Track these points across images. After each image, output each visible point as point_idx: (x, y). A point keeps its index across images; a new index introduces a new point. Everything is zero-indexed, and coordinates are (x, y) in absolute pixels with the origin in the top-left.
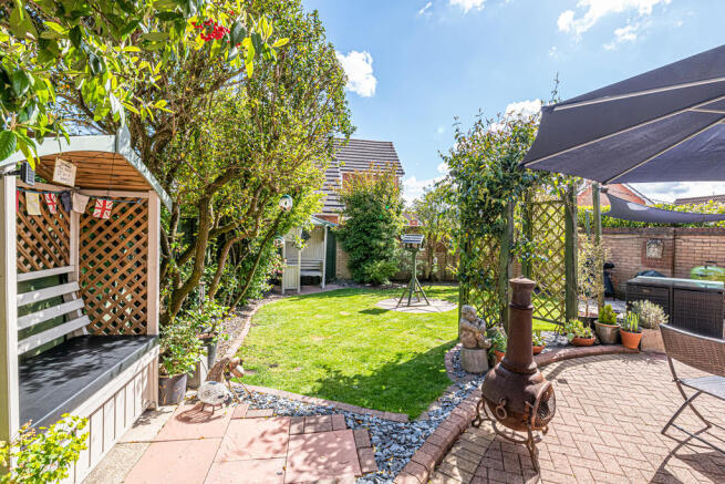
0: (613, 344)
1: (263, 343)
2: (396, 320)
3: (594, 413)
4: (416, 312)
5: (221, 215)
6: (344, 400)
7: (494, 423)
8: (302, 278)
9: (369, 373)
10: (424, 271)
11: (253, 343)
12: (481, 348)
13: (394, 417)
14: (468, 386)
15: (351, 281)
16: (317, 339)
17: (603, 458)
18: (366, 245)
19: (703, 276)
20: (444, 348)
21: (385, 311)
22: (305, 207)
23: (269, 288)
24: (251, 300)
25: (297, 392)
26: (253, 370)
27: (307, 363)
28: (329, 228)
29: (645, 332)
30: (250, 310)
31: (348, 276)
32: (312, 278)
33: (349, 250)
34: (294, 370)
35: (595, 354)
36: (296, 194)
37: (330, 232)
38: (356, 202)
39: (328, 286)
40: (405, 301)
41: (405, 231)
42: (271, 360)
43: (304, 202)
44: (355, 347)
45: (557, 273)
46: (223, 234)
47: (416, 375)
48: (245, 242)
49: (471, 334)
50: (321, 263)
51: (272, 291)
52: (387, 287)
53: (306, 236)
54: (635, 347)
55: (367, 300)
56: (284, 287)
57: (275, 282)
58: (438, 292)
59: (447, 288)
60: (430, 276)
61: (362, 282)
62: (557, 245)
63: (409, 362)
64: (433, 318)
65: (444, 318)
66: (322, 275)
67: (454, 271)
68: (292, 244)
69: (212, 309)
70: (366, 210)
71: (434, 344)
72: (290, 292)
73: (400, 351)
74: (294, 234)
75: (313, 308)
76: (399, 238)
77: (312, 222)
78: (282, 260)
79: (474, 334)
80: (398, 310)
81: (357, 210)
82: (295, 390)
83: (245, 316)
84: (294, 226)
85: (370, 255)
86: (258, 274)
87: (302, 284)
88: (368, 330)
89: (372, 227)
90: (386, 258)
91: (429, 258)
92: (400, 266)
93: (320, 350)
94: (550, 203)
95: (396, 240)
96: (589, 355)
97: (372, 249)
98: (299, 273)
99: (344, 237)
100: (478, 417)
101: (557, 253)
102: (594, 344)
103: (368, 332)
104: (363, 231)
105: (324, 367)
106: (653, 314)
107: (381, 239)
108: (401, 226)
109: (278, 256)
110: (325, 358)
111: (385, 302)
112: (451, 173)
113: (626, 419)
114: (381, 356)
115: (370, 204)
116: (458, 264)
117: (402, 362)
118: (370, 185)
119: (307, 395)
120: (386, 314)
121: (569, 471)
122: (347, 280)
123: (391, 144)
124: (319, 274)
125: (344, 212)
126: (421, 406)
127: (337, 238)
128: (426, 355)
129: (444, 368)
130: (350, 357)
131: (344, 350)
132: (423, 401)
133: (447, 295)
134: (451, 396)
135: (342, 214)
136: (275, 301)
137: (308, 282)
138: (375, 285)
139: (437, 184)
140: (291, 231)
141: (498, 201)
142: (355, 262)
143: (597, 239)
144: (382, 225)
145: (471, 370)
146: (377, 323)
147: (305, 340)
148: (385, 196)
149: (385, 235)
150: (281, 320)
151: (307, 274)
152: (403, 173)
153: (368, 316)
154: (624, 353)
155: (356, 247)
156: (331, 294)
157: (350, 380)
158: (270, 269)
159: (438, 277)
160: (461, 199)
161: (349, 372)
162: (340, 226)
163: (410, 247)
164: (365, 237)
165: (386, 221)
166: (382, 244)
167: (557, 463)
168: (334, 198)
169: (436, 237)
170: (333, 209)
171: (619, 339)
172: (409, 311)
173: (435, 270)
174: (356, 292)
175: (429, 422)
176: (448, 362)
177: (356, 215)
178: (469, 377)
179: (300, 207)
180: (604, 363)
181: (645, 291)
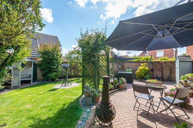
0: (118, 88)
2: (61, 92)
3: (120, 109)
4: (68, 88)
7: (99, 122)
8: (21, 81)
9: (53, 115)
10: (69, 75)
12: (91, 97)
14: (88, 110)
15: (43, 80)
16: (28, 106)
17: (126, 122)
18: (49, 68)
19: (128, 71)
20: (78, 98)
21: (57, 89)
22: (22, 54)
27: (23, 119)
28: (34, 62)
29: (123, 84)
31: (42, 78)
32: (27, 81)
33: (43, 70)
35: (115, 92)
36: (17, 48)
37: (34, 64)
38: (45, 54)
39: (34, 83)
40: (64, 84)
41: (63, 63)
42: (2, 123)
44: (46, 105)
45: (105, 73)
49: (88, 93)
50: (31, 75)
51: (5, 88)
52: (57, 81)
53: (23, 65)
54: (121, 88)
55: (50, 86)
58: (73, 80)
59: (76, 79)
60: (71, 76)
61: (48, 80)
62: (105, 66)
63: (68, 106)
64: (74, 89)
65: (77, 88)
66: (32, 79)
67: (80, 74)
68: (16, 69)
70: (49, 56)
71: (75, 98)
72: (15, 88)
73: (64, 103)
74: (17, 65)
75: (27, 92)
76: (61, 65)
77: (26, 60)
78: (11, 75)
80: (62, 88)
81: (46, 56)
84: (16, 61)
85: (51, 71)
87: (21, 83)
88: (51, 98)
89: (51, 62)
90: (56, 72)
91: (70, 70)
92: (61, 74)
93: (30, 111)
94: (103, 55)
95: (60, 66)
96: (113, 92)
97: (51, 69)
99: (40, 65)
100: (94, 121)
101: (105, 68)
102: (114, 89)
104: (48, 63)
105: (32, 118)
106: (124, 80)
107: (55, 66)
108: (61, 62)
110: (32, 114)
111: (57, 86)
112: (79, 46)
113: (126, 108)
114: (57, 107)
115: (50, 54)
116: (81, 72)
117: (65, 107)
118: (50, 48)
120: (58, 90)
122: (41, 80)
123: (57, 37)
124: (30, 79)
125: (40, 57)
126: (75, 123)
127: (37, 66)
128: (73, 102)
129: (80, 105)
130: (44, 110)
131: (42, 108)
132: (75, 121)
133: (77, 81)
134: (84, 116)
135: (39, 58)
136: (7, 92)
137: (25, 83)
138: (53, 80)
139: (74, 49)
142: (45, 73)
143: (113, 64)
144: (55, 61)
145: (88, 104)
146: (55, 94)
147: (22, 108)
148: (56, 52)
149: (56, 64)
150: (10, 101)
151: (24, 79)
152: (61, 46)
153: (51, 92)
154: (120, 90)
155: (45, 68)
156: (35, 86)
157: (45, 121)
159: (73, 76)
160: (82, 53)
161: (44, 117)
162: (39, 62)
163: (65, 68)
164: (49, 65)
165: (56, 60)
166: (55, 67)
168: (36, 52)
169: (72, 65)
170: (35, 56)
171: (118, 87)
172: (66, 88)
173: (72, 74)
174: (45, 84)
176: (80, 103)
177: (45, 58)
179: (19, 54)
180: (117, 94)
181: (121, 75)
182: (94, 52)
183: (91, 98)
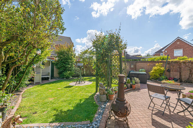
0: (130, 88)
1: (29, 104)
2: (77, 89)
4: (82, 85)
5: (8, 56)
6: (66, 121)
7: (115, 116)
8: (42, 78)
11: (24, 105)
13: (85, 123)
14: (103, 106)
15: (59, 78)
16: (51, 99)
17: (141, 119)
18: (64, 67)
19: (141, 71)
20: (93, 95)
23: (29, 82)
24: (21, 88)
25: (47, 122)
26: (26, 117)
27: (49, 109)
28: (52, 62)
29: (136, 84)
30: (21, 92)
31: (58, 76)
33: (59, 68)
34: (44, 113)
37: (52, 63)
38: (60, 54)
39: (52, 80)
40: (78, 83)
41: (76, 62)
42: (33, 111)
43: (45, 52)
44: (66, 100)
45: (118, 72)
46: (8, 64)
47: (87, 106)
48: (19, 67)
50: (49, 73)
51: (30, 84)
52: (71, 79)
53: (43, 64)
54: (134, 88)
55: (66, 83)
56: (35, 81)
57: (31, 80)
58: (86, 79)
59: (88, 78)
60: (83, 74)
61: (63, 78)
62: (118, 65)
63: (84, 102)
64: (87, 87)
65: (90, 86)
66: (50, 77)
67: (94, 73)
69: (4, 97)
70: (64, 56)
71: (90, 95)
72: (38, 84)
73: (81, 98)
74: (40, 63)
75: (47, 88)
77: (46, 60)
78: (34, 73)
79: (103, 91)
80: (76, 85)
81: (61, 56)
82: (46, 122)
83: (18, 95)
85: (65, 70)
86: (24, 78)
87: (42, 80)
88: (69, 93)
89: (66, 61)
90: (71, 70)
91: (83, 70)
92: (75, 72)
93: (53, 103)
94: (116, 55)
95: (74, 65)
97: (66, 68)
98: (41, 77)
99: (57, 64)
100: (110, 116)
101: (118, 67)
102: (127, 89)
103: (69, 94)
104: (63, 62)
106: (137, 80)
107: (69, 65)
109: (33, 71)
110: (55, 106)
111: (72, 83)
112: (93, 46)
113: (140, 107)
114: (75, 101)
115: (65, 54)
116: (95, 71)
117: (82, 102)
118: (65, 49)
119: (51, 122)
120: (73, 87)
121: (136, 126)
122: (58, 78)
123: (70, 38)
124: (48, 76)
125: (56, 57)
126: (92, 116)
127: (54, 65)
128: (88, 98)
129: (94, 102)
130: (65, 104)
131: (62, 101)
132: (92, 114)
133: (89, 79)
134: (100, 111)
136: (31, 87)
137: (45, 79)
138: (67, 79)
140: (39, 63)
141: (108, 54)
142: (61, 72)
143: (125, 64)
144: (69, 60)
145: (102, 101)
146: (71, 90)
147: (46, 100)
148: (70, 52)
149: (70, 64)
150: (35, 94)
151: (44, 77)
152: (74, 46)
153: (68, 88)
154: (133, 90)
155: (61, 67)
156: (53, 83)
157: (66, 112)
158: (30, 76)
160: (97, 53)
161: (65, 109)
162: (55, 61)
163: (79, 67)
164: (64, 64)
165: (71, 59)
166: (70, 66)
167: (132, 124)
168: (54, 52)
170: (53, 56)
172: (80, 85)
173: (85, 73)
174: (61, 81)
175: (97, 121)
176: (95, 99)
177: (61, 57)
178: (103, 103)
179: (43, 54)
180: (130, 93)
181: (133, 75)
182: (108, 52)
183: (105, 95)
